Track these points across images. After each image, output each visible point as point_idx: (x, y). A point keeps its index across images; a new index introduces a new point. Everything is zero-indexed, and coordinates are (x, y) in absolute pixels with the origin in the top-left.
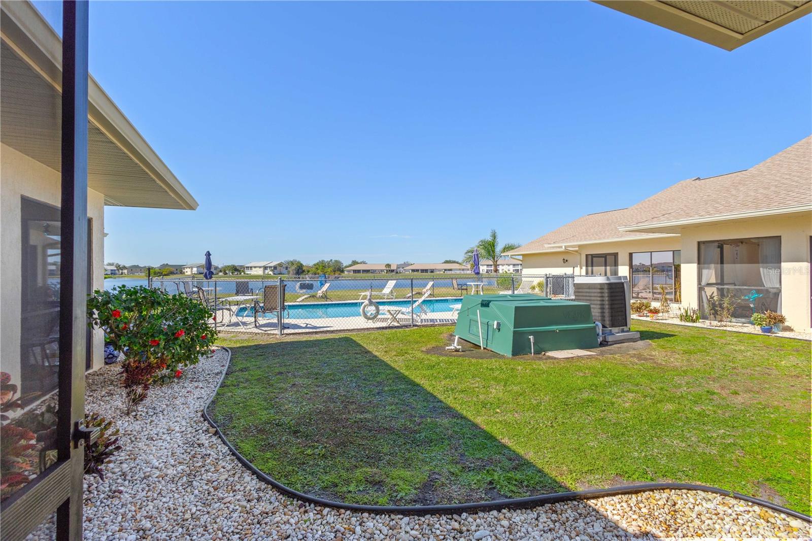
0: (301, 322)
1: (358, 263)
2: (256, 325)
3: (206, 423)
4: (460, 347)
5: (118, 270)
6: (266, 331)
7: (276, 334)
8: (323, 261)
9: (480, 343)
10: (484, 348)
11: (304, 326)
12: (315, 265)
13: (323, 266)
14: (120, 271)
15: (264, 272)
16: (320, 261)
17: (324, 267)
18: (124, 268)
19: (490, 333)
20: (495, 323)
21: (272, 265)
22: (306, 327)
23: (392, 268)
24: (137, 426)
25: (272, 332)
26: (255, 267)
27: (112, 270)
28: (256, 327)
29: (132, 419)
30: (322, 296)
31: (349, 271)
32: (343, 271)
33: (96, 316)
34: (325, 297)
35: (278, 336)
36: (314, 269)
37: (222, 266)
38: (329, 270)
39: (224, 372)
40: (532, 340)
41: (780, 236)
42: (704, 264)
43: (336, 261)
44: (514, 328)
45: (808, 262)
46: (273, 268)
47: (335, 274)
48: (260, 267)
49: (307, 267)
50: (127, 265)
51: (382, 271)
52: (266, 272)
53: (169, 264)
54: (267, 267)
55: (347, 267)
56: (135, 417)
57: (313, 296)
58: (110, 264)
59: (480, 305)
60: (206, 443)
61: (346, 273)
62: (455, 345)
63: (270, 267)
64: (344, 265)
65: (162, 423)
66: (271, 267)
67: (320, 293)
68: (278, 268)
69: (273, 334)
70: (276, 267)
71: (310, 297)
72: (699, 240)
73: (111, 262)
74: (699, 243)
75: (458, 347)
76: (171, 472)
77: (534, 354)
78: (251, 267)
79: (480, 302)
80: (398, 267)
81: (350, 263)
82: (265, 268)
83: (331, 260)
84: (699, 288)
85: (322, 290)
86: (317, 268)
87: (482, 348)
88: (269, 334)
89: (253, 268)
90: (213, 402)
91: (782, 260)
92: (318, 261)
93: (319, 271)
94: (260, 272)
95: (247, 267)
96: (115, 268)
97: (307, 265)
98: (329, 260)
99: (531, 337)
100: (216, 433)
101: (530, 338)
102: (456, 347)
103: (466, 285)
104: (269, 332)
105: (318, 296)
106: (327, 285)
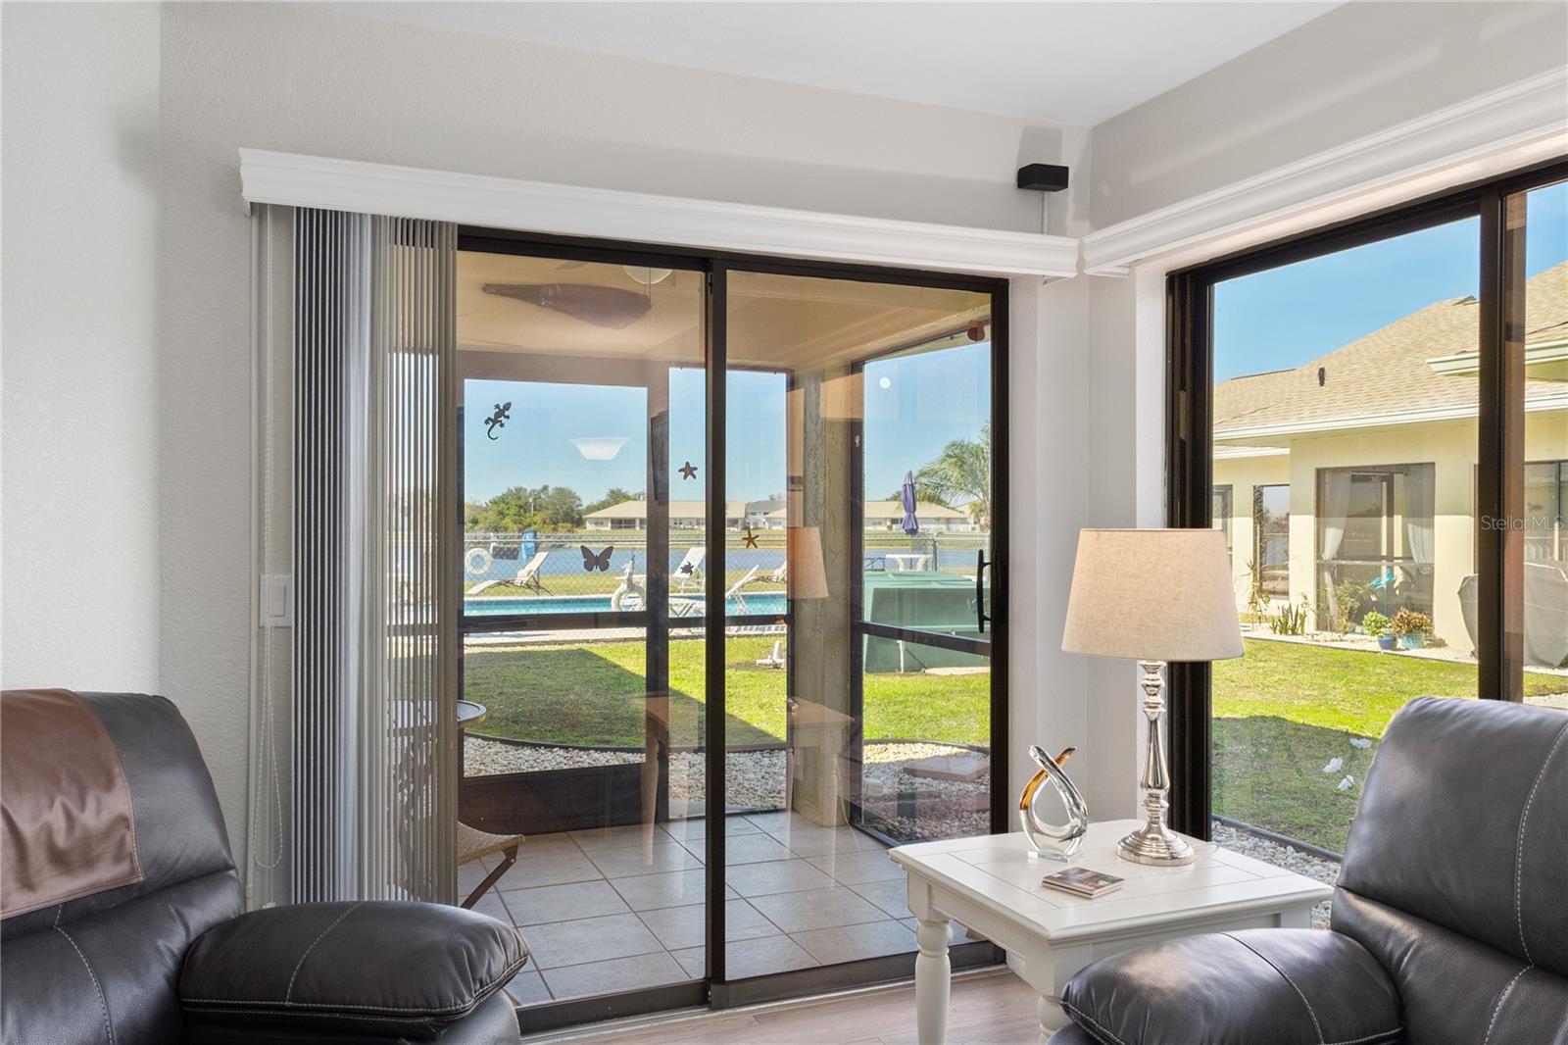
1: (627, 498)
8: (519, 490)
12: (494, 502)
13: (521, 507)
16: (510, 491)
17: (524, 508)
30: (527, 584)
31: (599, 522)
32: (579, 522)
34: (535, 585)
36: (492, 516)
38: (538, 518)
41: (1433, 464)
42: (1324, 516)
43: (560, 491)
45: (1470, 515)
47: (555, 530)
55: (591, 509)
57: (507, 583)
61: (590, 527)
64: (586, 503)
67: (522, 576)
71: (500, 584)
72: (1319, 467)
74: (1320, 473)
77: (907, 670)
81: (603, 498)
83: (545, 488)
84: (1318, 565)
85: (528, 568)
86: (501, 513)
91: (1436, 511)
92: (505, 491)
93: (507, 521)
98: (539, 487)
103: (883, 559)
105: (517, 582)
106: (541, 556)
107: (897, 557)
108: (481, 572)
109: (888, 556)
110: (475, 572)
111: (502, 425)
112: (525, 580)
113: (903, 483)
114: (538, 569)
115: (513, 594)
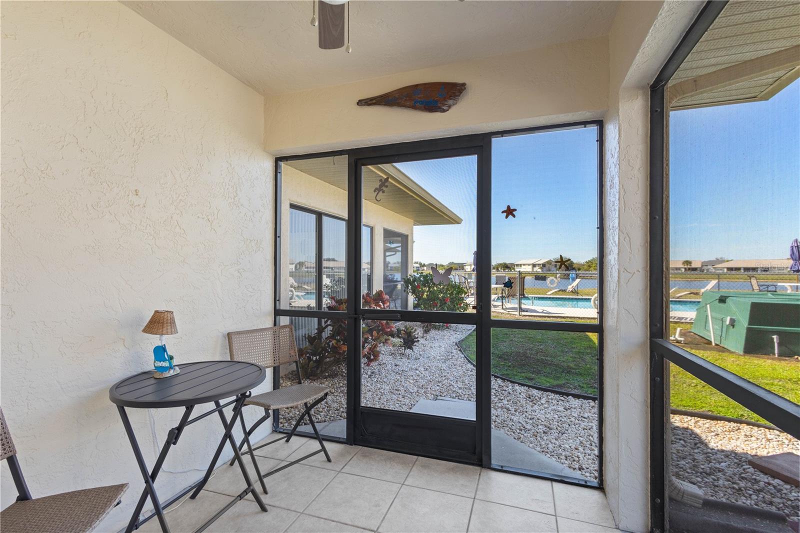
0: (539, 309)
2: (503, 307)
3: (457, 346)
4: (682, 339)
5: (421, 267)
6: (509, 312)
7: (516, 315)
9: (711, 338)
10: (716, 345)
11: (541, 311)
14: (422, 268)
15: (533, 269)
18: (424, 265)
19: (724, 329)
20: (728, 319)
21: (541, 262)
22: (542, 312)
23: (693, 266)
24: (426, 342)
25: (513, 313)
26: (524, 265)
27: (417, 267)
28: (503, 309)
29: (424, 340)
30: (572, 291)
33: (410, 288)
34: (575, 292)
35: (517, 316)
37: (495, 263)
39: (473, 330)
40: (775, 340)
44: (749, 325)
46: (541, 266)
48: (529, 265)
49: (578, 264)
50: (426, 264)
51: (679, 269)
52: (535, 269)
53: (454, 262)
54: (536, 265)
56: (426, 339)
57: (563, 291)
58: (416, 263)
59: (718, 301)
60: (455, 352)
62: (677, 336)
63: (538, 265)
65: (437, 344)
66: (540, 265)
67: (570, 288)
68: (547, 266)
69: (514, 315)
70: (545, 265)
71: (560, 291)
73: (416, 261)
75: (679, 339)
76: (438, 358)
77: (779, 356)
78: (521, 265)
79: (718, 298)
80: (705, 264)
82: (534, 266)
85: (573, 285)
87: (713, 344)
88: (511, 314)
89: (522, 266)
90: (462, 340)
92: (592, 258)
94: (529, 269)
95: (516, 265)
96: (419, 266)
97: (578, 263)
99: (775, 337)
100: (460, 350)
101: (773, 338)
102: (676, 339)
103: (775, 286)
104: (511, 313)
105: (567, 290)
106: (578, 280)
107: (787, 285)
108: (554, 286)
109: (779, 284)
110: (552, 286)
111: (383, 192)
112: (571, 290)
113: (790, 245)
114: (577, 284)
115: (565, 295)
